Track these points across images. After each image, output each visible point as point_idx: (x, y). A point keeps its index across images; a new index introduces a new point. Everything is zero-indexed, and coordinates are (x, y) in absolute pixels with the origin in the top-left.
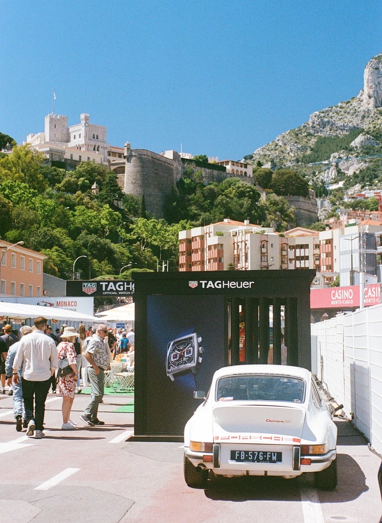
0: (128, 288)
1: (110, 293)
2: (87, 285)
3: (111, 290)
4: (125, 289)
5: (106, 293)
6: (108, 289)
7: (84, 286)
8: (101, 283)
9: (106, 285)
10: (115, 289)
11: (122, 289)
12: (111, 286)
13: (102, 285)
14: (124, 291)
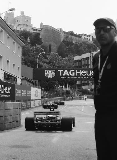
0: (78, 74)
1: (65, 77)
2: (48, 72)
3: (66, 75)
4: (76, 75)
5: (62, 78)
6: (64, 75)
7: (46, 72)
8: (58, 70)
9: (62, 71)
10: (68, 75)
11: (74, 75)
12: (66, 73)
13: (59, 71)
14: (75, 76)
